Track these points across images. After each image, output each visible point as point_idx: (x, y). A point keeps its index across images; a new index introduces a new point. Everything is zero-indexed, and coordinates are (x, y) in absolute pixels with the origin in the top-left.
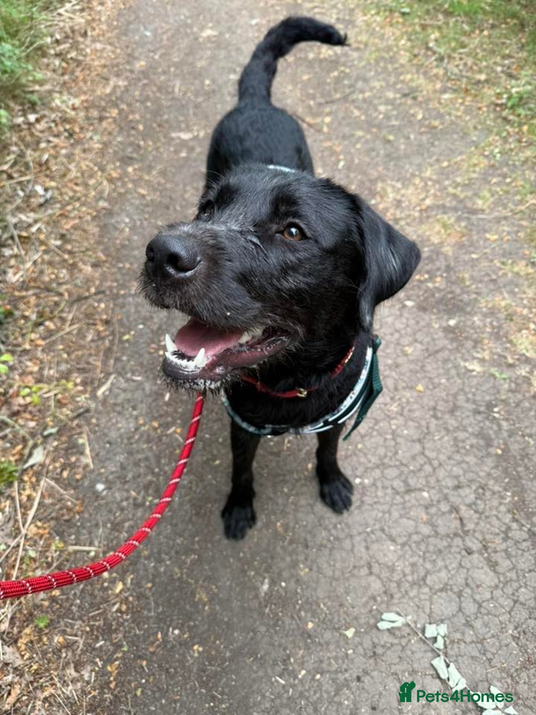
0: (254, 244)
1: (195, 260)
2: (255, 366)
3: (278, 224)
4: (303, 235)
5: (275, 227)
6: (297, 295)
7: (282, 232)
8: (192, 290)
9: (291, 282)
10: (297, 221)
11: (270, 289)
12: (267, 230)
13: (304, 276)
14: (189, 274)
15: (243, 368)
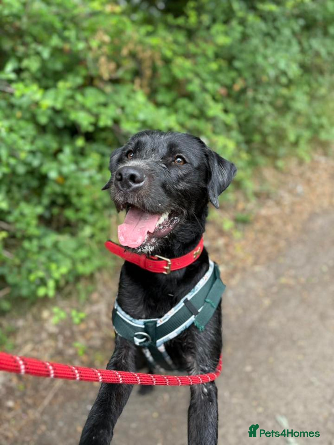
0: (164, 168)
1: (143, 177)
2: (167, 237)
3: (172, 157)
4: (185, 162)
5: (171, 159)
6: (184, 193)
7: (174, 161)
8: (142, 192)
9: (182, 186)
10: (181, 155)
11: (172, 190)
12: (168, 161)
13: (186, 182)
14: (142, 184)
15: (162, 238)
